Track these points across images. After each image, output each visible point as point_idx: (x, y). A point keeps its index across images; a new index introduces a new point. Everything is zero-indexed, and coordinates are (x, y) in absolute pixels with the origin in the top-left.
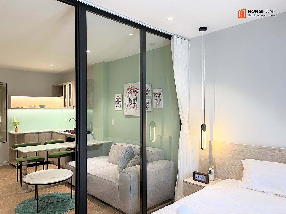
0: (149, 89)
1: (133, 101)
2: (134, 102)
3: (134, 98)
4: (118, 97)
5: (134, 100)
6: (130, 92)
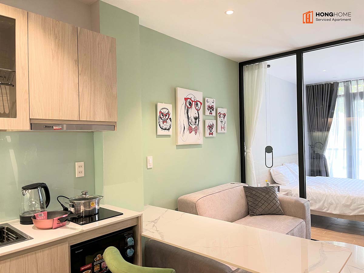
3: (195, 116)
4: (165, 110)
5: (196, 119)
6: (189, 105)
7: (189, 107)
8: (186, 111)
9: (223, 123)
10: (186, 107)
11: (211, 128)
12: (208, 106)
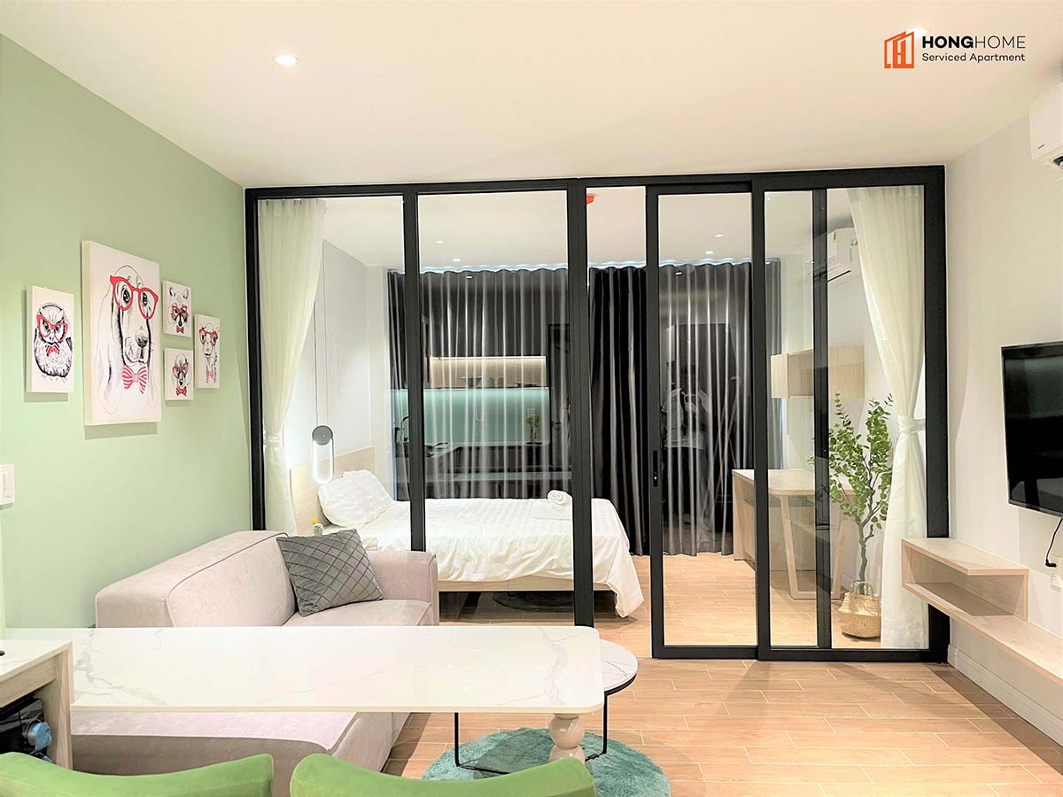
1: (136, 348)
3: (140, 334)
4: (54, 310)
5: (142, 344)
6: (124, 300)
8: (115, 317)
9: (212, 360)
11: (181, 374)
12: (173, 307)
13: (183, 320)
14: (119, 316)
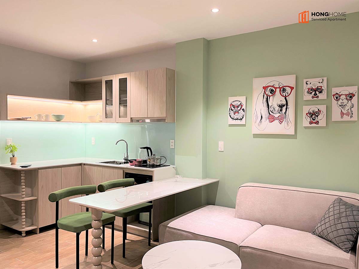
0: (321, 87)
1: (277, 108)
2: (281, 110)
3: (280, 103)
4: (237, 102)
6: (271, 92)
7: (270, 95)
9: (347, 107)
10: (265, 96)
12: (309, 89)
13: (317, 93)
14: (267, 99)
